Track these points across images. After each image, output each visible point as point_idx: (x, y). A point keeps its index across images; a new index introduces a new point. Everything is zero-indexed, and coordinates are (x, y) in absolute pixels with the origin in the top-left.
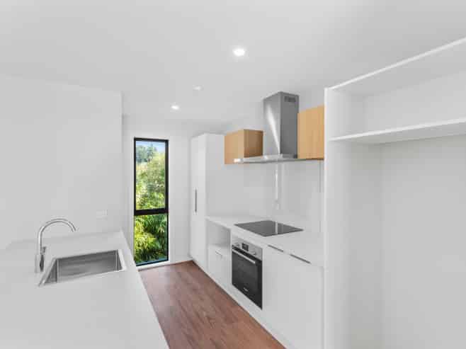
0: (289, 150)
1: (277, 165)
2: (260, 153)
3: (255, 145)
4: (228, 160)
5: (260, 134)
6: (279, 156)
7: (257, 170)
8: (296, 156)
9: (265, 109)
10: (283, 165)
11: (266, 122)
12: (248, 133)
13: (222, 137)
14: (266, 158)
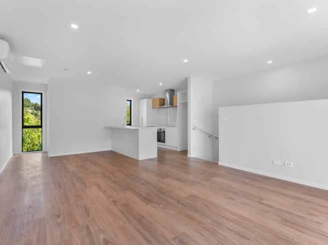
0: (172, 104)
1: (169, 109)
2: (164, 105)
3: (162, 102)
4: (153, 107)
5: (164, 99)
6: (169, 106)
7: (163, 111)
8: (173, 105)
9: (165, 92)
10: (171, 108)
11: (166, 97)
12: (160, 99)
13: (151, 100)
14: (165, 106)
